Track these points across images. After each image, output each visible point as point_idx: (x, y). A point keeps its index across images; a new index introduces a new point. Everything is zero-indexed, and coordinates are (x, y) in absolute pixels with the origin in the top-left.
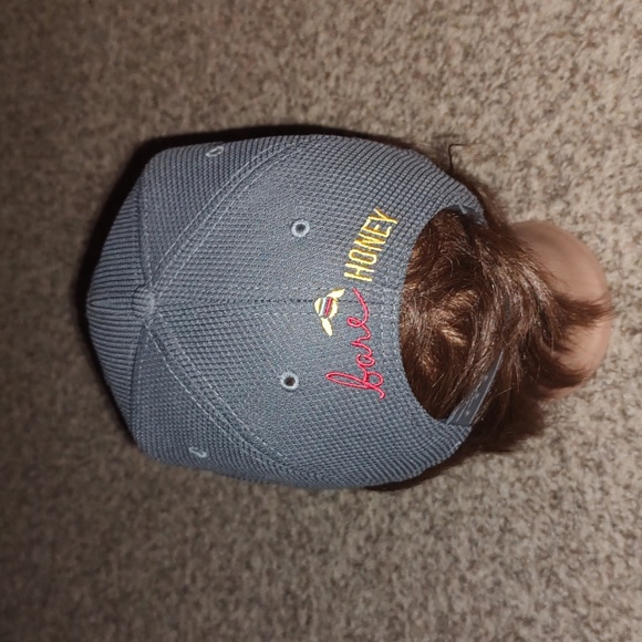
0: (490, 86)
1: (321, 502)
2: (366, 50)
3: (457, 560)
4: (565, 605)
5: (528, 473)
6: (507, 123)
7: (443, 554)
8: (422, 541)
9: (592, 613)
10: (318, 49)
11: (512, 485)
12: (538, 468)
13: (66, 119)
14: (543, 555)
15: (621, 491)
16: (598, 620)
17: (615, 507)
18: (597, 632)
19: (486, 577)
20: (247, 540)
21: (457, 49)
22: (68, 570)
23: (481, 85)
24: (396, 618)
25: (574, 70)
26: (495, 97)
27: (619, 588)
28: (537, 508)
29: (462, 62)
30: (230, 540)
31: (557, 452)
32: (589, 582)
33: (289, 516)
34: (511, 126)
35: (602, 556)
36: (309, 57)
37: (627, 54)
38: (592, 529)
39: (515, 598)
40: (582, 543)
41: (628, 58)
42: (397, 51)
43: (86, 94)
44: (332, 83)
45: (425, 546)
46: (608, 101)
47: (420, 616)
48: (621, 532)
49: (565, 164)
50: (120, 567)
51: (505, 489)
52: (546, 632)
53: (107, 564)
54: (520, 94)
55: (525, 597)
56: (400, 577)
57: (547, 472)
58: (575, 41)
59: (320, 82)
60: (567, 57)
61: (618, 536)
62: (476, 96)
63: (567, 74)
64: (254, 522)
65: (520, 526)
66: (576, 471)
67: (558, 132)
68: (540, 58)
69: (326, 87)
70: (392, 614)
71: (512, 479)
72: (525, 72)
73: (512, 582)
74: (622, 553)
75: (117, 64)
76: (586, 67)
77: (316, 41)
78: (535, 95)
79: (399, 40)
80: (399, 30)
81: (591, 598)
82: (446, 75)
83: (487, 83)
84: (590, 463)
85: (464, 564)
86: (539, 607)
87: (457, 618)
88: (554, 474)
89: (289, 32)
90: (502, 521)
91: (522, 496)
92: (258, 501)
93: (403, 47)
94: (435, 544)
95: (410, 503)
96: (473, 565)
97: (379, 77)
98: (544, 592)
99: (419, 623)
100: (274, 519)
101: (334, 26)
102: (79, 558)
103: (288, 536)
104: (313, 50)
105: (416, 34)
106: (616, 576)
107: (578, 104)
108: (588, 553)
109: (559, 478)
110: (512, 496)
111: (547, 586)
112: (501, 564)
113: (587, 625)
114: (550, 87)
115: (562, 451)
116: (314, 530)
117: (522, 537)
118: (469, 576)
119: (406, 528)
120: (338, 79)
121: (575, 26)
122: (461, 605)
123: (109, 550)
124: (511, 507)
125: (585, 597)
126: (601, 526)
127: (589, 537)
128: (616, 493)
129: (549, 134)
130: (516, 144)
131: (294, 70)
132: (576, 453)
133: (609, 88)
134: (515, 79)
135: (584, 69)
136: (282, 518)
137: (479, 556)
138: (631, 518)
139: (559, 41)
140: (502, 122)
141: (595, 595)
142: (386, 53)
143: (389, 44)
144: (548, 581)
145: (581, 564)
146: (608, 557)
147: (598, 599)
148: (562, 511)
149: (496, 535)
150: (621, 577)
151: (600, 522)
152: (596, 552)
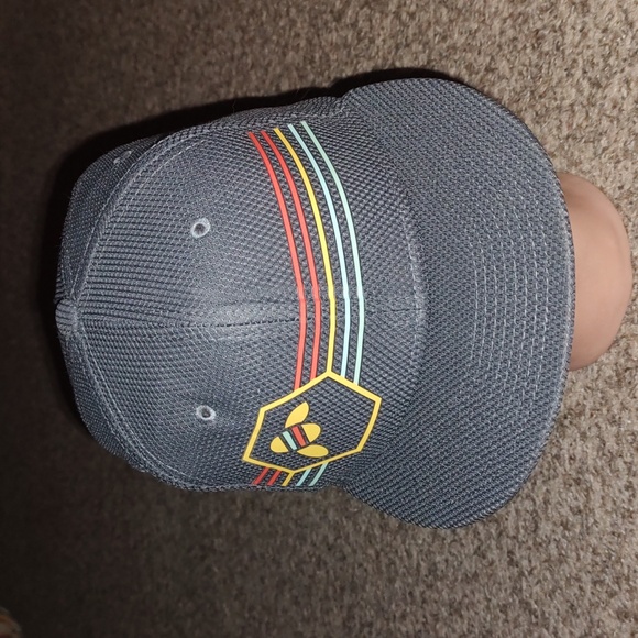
1: (342, 28)
5: (520, 8)
11: (505, 20)
14: (516, 98)
15: (599, 35)
17: (590, 52)
20: (280, 63)
22: (146, 79)
27: (575, 138)
28: (520, 47)
30: (266, 62)
32: (550, 130)
33: (316, 41)
35: (567, 102)
38: (565, 74)
48: (590, 79)
50: (183, 80)
51: (497, 24)
53: (173, 75)
57: (537, 8)
61: (585, 84)
64: (286, 46)
65: (503, 66)
66: (563, 8)
71: (505, 14)
74: (585, 102)
88: (543, 11)
90: (488, 59)
91: (510, 33)
92: (293, 23)
95: (414, 34)
100: (303, 43)
102: (154, 70)
103: (312, 61)
106: (575, 126)
108: (556, 99)
109: (546, 16)
110: (502, 32)
116: (333, 57)
117: (501, 78)
123: (176, 63)
124: (499, 46)
126: (573, 71)
127: (559, 82)
128: (595, 35)
136: (309, 42)
138: (602, 64)
141: (552, 144)
145: (547, 111)
146: (572, 105)
147: (553, 149)
148: (541, 53)
149: (481, 74)
150: (579, 126)
151: (573, 67)
152: (563, 99)
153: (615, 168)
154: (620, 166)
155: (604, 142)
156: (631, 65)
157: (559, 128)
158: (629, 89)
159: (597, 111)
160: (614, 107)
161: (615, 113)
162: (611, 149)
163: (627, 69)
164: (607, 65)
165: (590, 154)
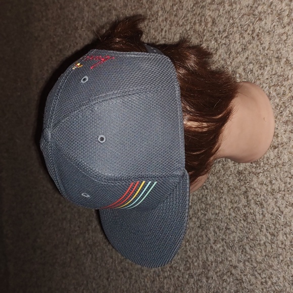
0: (222, 37)
2: (176, 19)
3: (209, 239)
4: (248, 262)
5: (235, 205)
6: (228, 54)
7: (204, 236)
8: (197, 231)
9: (258, 266)
10: (158, 18)
11: (230, 210)
12: (239, 203)
13: (70, 45)
14: (241, 240)
15: (270, 215)
16: (261, 269)
17: (268, 222)
18: (260, 274)
19: (220, 247)
21: (210, 19)
22: (75, 231)
23: (218, 36)
24: (188, 261)
25: (253, 31)
26: (224, 42)
27: (268, 256)
28: (238, 220)
29: (212, 25)
31: (246, 197)
32: (257, 253)
34: (229, 55)
35: (262, 242)
36: (155, 22)
37: (274, 24)
38: (259, 231)
39: (230, 257)
40: (255, 236)
41: (274, 26)
42: (187, 20)
43: (77, 35)
44: (163, 33)
45: (198, 233)
46: (266, 45)
47: (196, 261)
48: (270, 233)
49: (250, 73)
50: (92, 231)
51: (227, 211)
52: (242, 272)
53: (88, 230)
54: (233, 41)
55: (234, 257)
56: (189, 244)
57: (242, 205)
58: (254, 18)
59: (159, 33)
60: (251, 24)
61: (268, 234)
62: (216, 41)
63: (251, 33)
65: (232, 227)
66: (253, 205)
67: (247, 58)
68: (241, 25)
69: (162, 35)
70: (186, 260)
71: (230, 207)
72: (235, 31)
73: (229, 251)
74: (270, 242)
75: (87, 22)
76: (258, 29)
77: (158, 15)
78: (239, 41)
79: (189, 15)
80: (188, 11)
81: (258, 260)
82: (205, 31)
83: (221, 35)
84: (258, 203)
85: (212, 241)
86: (239, 261)
87: (209, 263)
88: (245, 206)
89: (148, 10)
90: (226, 225)
91: (233, 215)
93: (190, 18)
94: (202, 232)
95: (193, 214)
96: (215, 242)
97: (181, 31)
98: (241, 255)
99: (196, 264)
101: (165, 8)
102: (79, 227)
104: (157, 19)
105: (194, 12)
106: (267, 251)
107: (255, 46)
108: (257, 241)
109: (247, 208)
110: (230, 214)
111: (242, 253)
112: (225, 242)
113: (256, 271)
114: (244, 38)
115: (247, 197)
117: (233, 232)
118: (214, 246)
119: (191, 224)
120: (166, 32)
121: (254, 11)
122: (211, 258)
123: (89, 225)
124: (229, 219)
125: (256, 259)
126: (262, 230)
127: (257, 234)
128: (268, 216)
129: (244, 59)
130: (231, 63)
131: (150, 27)
132: (253, 198)
133: (266, 39)
134: (231, 34)
135: (257, 31)
137: (217, 238)
138: (273, 227)
139: (248, 17)
140: (226, 53)
141: (259, 259)
142: (183, 20)
143: (184, 17)
144: (242, 251)
145: (255, 245)
146: (264, 243)
147: (260, 261)
148: (248, 222)
149: (224, 230)
150: (269, 252)
151: (262, 228)
152: (260, 240)
153: (288, 268)
154: (290, 268)
155: (281, 258)
156: (285, 228)
157: (261, 252)
158: (286, 237)
159: (275, 245)
160: (282, 244)
161: (283, 246)
162: (285, 261)
163: (284, 229)
164: (276, 227)
165: (276, 262)
